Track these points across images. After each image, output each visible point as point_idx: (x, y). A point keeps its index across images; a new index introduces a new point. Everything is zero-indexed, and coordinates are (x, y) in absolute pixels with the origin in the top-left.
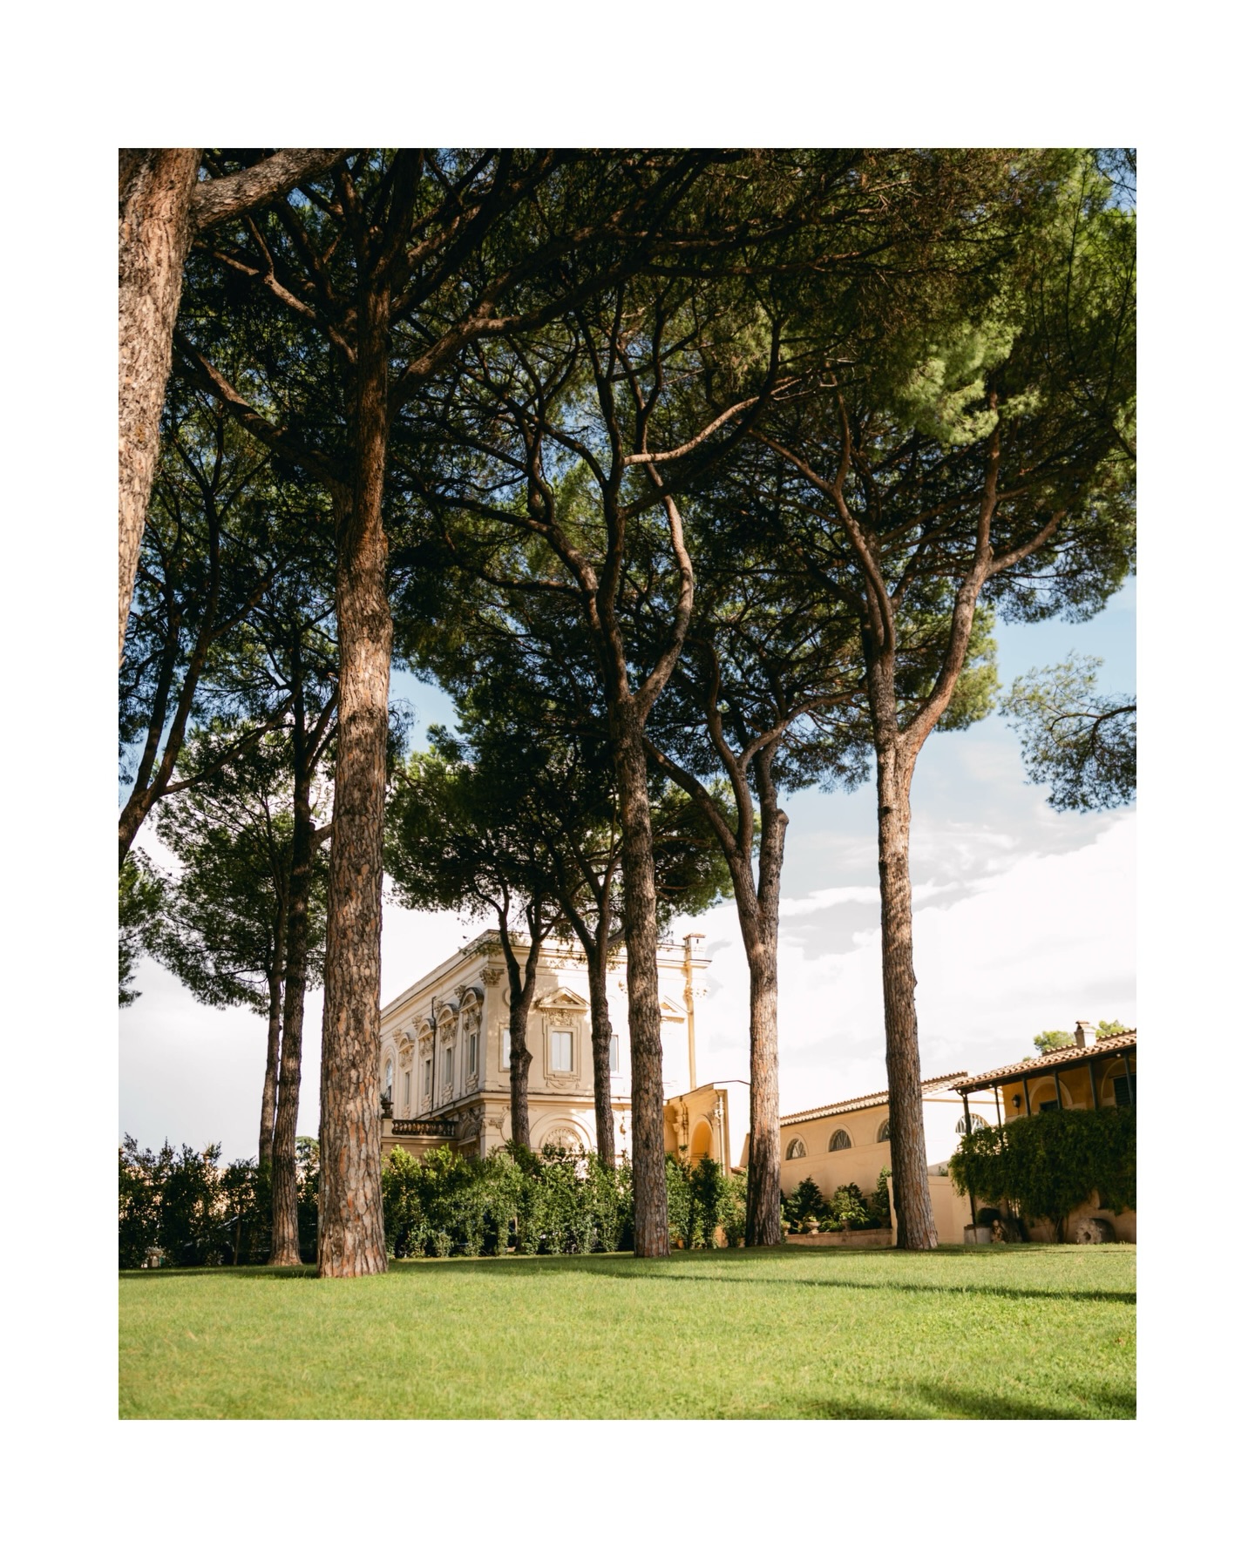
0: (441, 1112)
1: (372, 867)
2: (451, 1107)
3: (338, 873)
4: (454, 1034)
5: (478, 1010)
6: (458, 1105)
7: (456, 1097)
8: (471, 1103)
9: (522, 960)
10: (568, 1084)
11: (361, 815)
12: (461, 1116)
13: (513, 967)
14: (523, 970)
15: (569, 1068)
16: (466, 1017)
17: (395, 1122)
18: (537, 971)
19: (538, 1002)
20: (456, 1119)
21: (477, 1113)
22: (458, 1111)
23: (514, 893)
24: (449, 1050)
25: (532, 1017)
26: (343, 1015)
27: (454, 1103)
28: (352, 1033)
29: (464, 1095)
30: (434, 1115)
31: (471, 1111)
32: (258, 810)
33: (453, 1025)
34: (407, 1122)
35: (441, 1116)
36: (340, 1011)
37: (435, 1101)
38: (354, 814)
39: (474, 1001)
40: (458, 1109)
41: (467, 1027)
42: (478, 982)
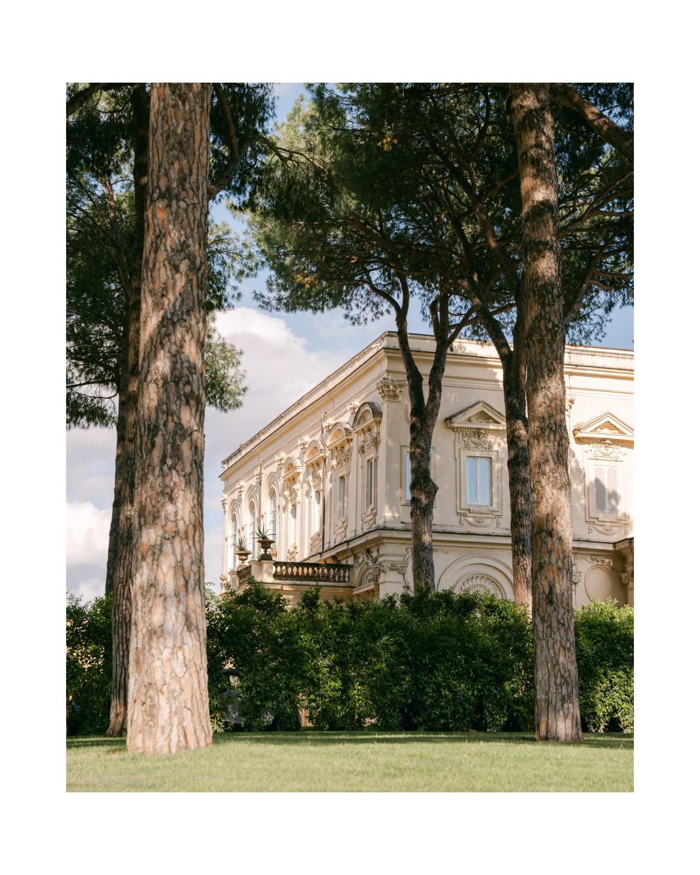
0: (333, 553)
1: (193, 262)
2: (344, 547)
3: (152, 271)
4: (347, 459)
5: (375, 430)
6: (352, 545)
7: (350, 535)
8: (367, 542)
9: (425, 370)
10: (488, 521)
11: (178, 200)
12: (356, 557)
13: (415, 377)
14: (426, 380)
15: (487, 502)
16: (362, 438)
17: (277, 564)
18: (444, 381)
19: (449, 420)
20: (351, 561)
21: (375, 554)
22: (353, 552)
23: (414, 286)
24: (342, 478)
25: (440, 437)
26: (159, 440)
27: (348, 542)
28: (169, 462)
29: (360, 533)
30: (326, 556)
31: (368, 551)
32: (100, 190)
33: (347, 448)
34: (293, 565)
35: (334, 557)
36: (155, 435)
37: (327, 540)
38: (170, 200)
39: (370, 419)
40: (352, 549)
41: (362, 450)
42: (376, 398)
